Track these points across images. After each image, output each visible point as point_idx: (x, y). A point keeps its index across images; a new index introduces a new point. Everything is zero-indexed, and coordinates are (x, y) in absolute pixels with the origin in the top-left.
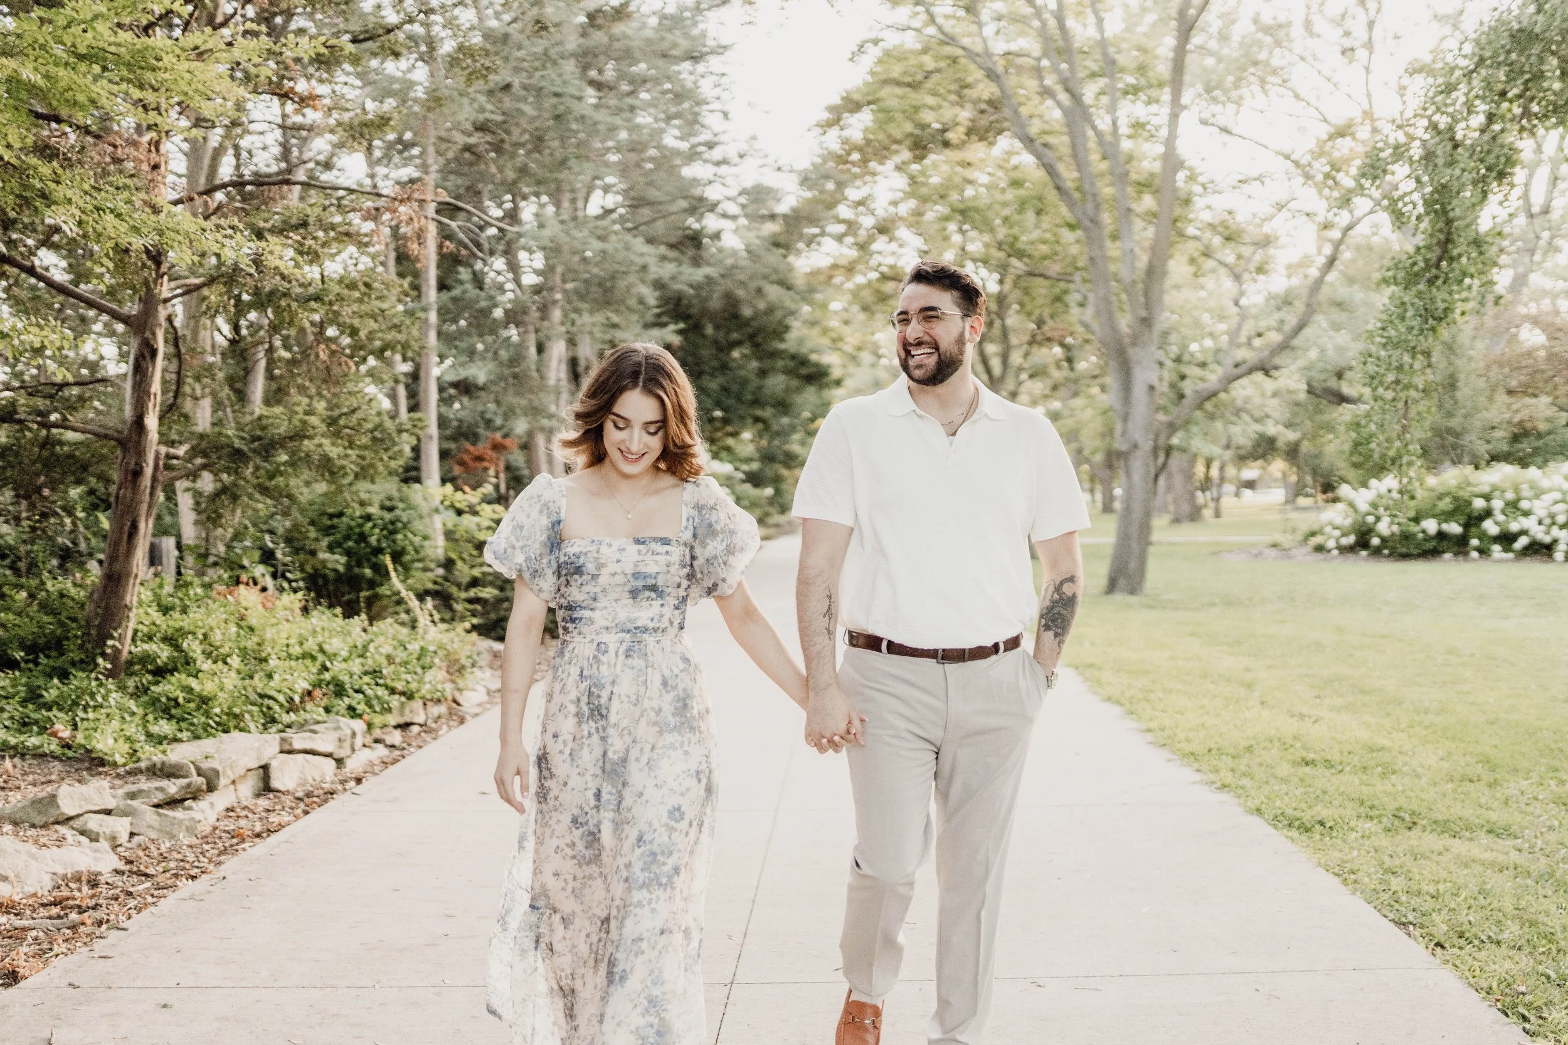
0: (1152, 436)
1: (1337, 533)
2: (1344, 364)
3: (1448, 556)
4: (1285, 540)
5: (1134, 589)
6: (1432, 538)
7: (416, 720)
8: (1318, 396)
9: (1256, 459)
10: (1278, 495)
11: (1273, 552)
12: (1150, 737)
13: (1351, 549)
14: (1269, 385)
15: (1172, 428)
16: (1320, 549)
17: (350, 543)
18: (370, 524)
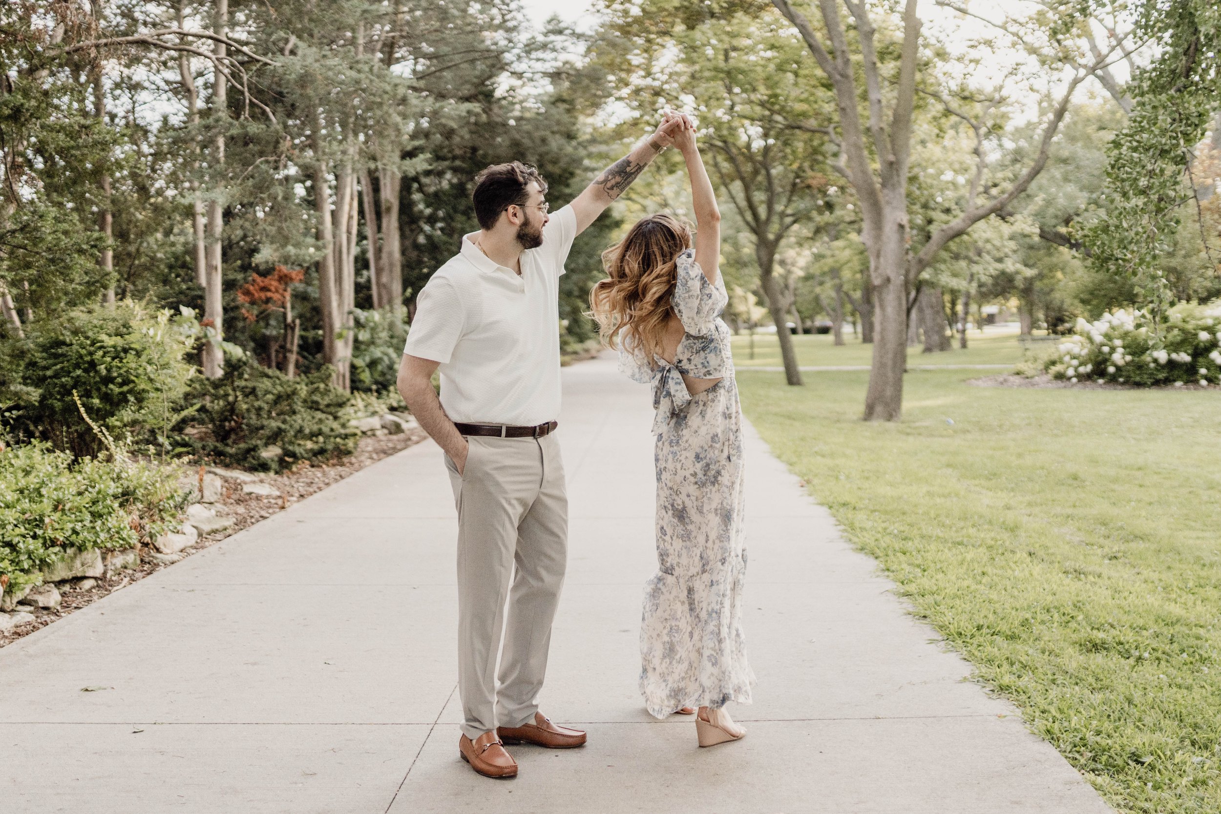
0: (903, 272)
1: (1075, 362)
2: (1071, 211)
3: (1179, 384)
4: (1027, 368)
5: (891, 413)
6: (1163, 367)
7: (90, 573)
8: (1048, 240)
9: (996, 296)
10: (1015, 328)
11: (1017, 380)
12: (907, 604)
13: (1087, 377)
14: (1006, 229)
15: (922, 264)
16: (1060, 377)
17: (79, 372)
18: (101, 353)
